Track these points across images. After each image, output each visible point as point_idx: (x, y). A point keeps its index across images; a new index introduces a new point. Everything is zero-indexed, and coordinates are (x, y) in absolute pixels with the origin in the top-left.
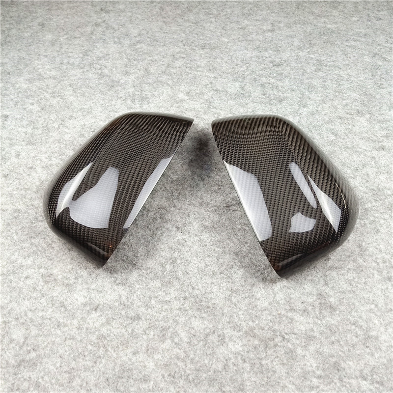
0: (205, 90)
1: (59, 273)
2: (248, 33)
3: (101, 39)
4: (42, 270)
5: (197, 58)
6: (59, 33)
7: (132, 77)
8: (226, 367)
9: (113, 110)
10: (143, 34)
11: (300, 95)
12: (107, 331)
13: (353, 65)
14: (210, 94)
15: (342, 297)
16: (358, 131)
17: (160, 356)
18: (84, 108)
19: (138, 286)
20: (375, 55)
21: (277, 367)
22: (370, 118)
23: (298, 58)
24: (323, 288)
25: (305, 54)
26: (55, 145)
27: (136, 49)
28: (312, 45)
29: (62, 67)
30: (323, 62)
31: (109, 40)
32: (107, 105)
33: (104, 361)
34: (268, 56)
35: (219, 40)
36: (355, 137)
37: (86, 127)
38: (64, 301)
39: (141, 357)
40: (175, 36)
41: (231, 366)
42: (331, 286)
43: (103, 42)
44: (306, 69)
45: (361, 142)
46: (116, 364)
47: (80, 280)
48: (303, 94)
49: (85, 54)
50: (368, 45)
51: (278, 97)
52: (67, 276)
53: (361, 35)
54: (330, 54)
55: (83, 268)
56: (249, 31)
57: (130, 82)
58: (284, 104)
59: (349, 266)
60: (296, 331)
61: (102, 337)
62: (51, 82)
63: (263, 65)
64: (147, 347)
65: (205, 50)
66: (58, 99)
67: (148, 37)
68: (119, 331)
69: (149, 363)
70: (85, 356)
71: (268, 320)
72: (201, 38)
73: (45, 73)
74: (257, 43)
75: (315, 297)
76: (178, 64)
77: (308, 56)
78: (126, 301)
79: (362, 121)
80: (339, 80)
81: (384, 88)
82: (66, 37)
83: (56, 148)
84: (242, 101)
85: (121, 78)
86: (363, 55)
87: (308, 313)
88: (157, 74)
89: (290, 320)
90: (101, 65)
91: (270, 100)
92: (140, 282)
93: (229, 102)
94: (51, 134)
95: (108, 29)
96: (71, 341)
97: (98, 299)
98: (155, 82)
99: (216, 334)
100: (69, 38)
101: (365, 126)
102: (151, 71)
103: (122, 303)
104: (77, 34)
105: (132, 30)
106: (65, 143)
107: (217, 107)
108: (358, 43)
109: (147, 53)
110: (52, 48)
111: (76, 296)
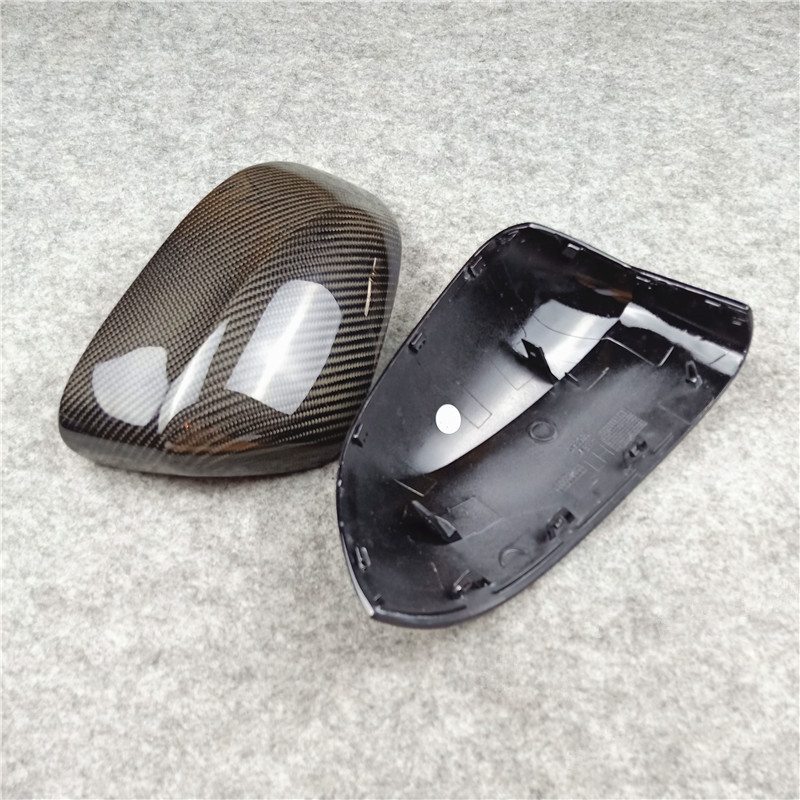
0: (368, 153)
1: (70, 584)
2: (456, 18)
3: (132, 40)
4: (31, 581)
5: (347, 78)
6: (38, 27)
7: (207, 127)
8: (443, 773)
9: (167, 205)
10: (225, 27)
11: (572, 158)
12: (183, 707)
13: (681, 84)
14: (379, 162)
15: (678, 604)
16: (697, 235)
17: (299, 759)
18: (103, 203)
19: (244, 604)
20: (728, 60)
21: (548, 765)
22: (722, 203)
23: (565, 72)
24: (639, 586)
25: (578, 62)
26: (43, 289)
27: (213, 61)
28: (593, 43)
29: (48, 107)
30: (617, 81)
31: (150, 42)
32: (154, 193)
33: (178, 777)
34: (500, 70)
35: (393, 36)
36: (692, 247)
37: (111, 245)
38: (85, 647)
39: (259, 762)
40: (297, 30)
41: (453, 770)
42: (653, 580)
43: (138, 46)
44: (582, 98)
45: (705, 259)
46: (205, 782)
47: (117, 597)
48: (578, 156)
49: (100, 76)
50: (711, 38)
51: (525, 162)
52: (87, 590)
53: (696, 15)
54: (633, 61)
55: (122, 569)
56: (456, 13)
57: (204, 139)
58: (539, 179)
59: (690, 536)
60: (585, 683)
61: (172, 724)
62: (26, 145)
63: (491, 92)
64: (272, 738)
65: (364, 59)
66: (44, 183)
67: (238, 33)
68: (208, 706)
69: (277, 774)
70: (136, 769)
71: (526, 663)
72: (354, 31)
73: (10, 123)
74: (477, 40)
75: (622, 608)
76: (306, 93)
77: (585, 67)
78: (220, 640)
79: (706, 213)
80: (653, 121)
81: (748, 136)
82: (52, 36)
83: (47, 299)
84: (448, 174)
85: (182, 130)
86: (703, 61)
87: (609, 643)
88: (262, 119)
89: (572, 661)
90: (137, 101)
91: (510, 171)
92: (249, 595)
93: (421, 177)
94: (32, 266)
95: (145, 17)
96: (105, 737)
97: (160, 638)
98: (258, 137)
99: (417, 700)
100: (60, 40)
101: (711, 223)
102: (249, 112)
103: (212, 643)
104: (77, 30)
105: (200, 16)
106: (65, 285)
107: (395, 191)
108: (691, 34)
109: (236, 71)
110: (23, 63)
111: (110, 634)
